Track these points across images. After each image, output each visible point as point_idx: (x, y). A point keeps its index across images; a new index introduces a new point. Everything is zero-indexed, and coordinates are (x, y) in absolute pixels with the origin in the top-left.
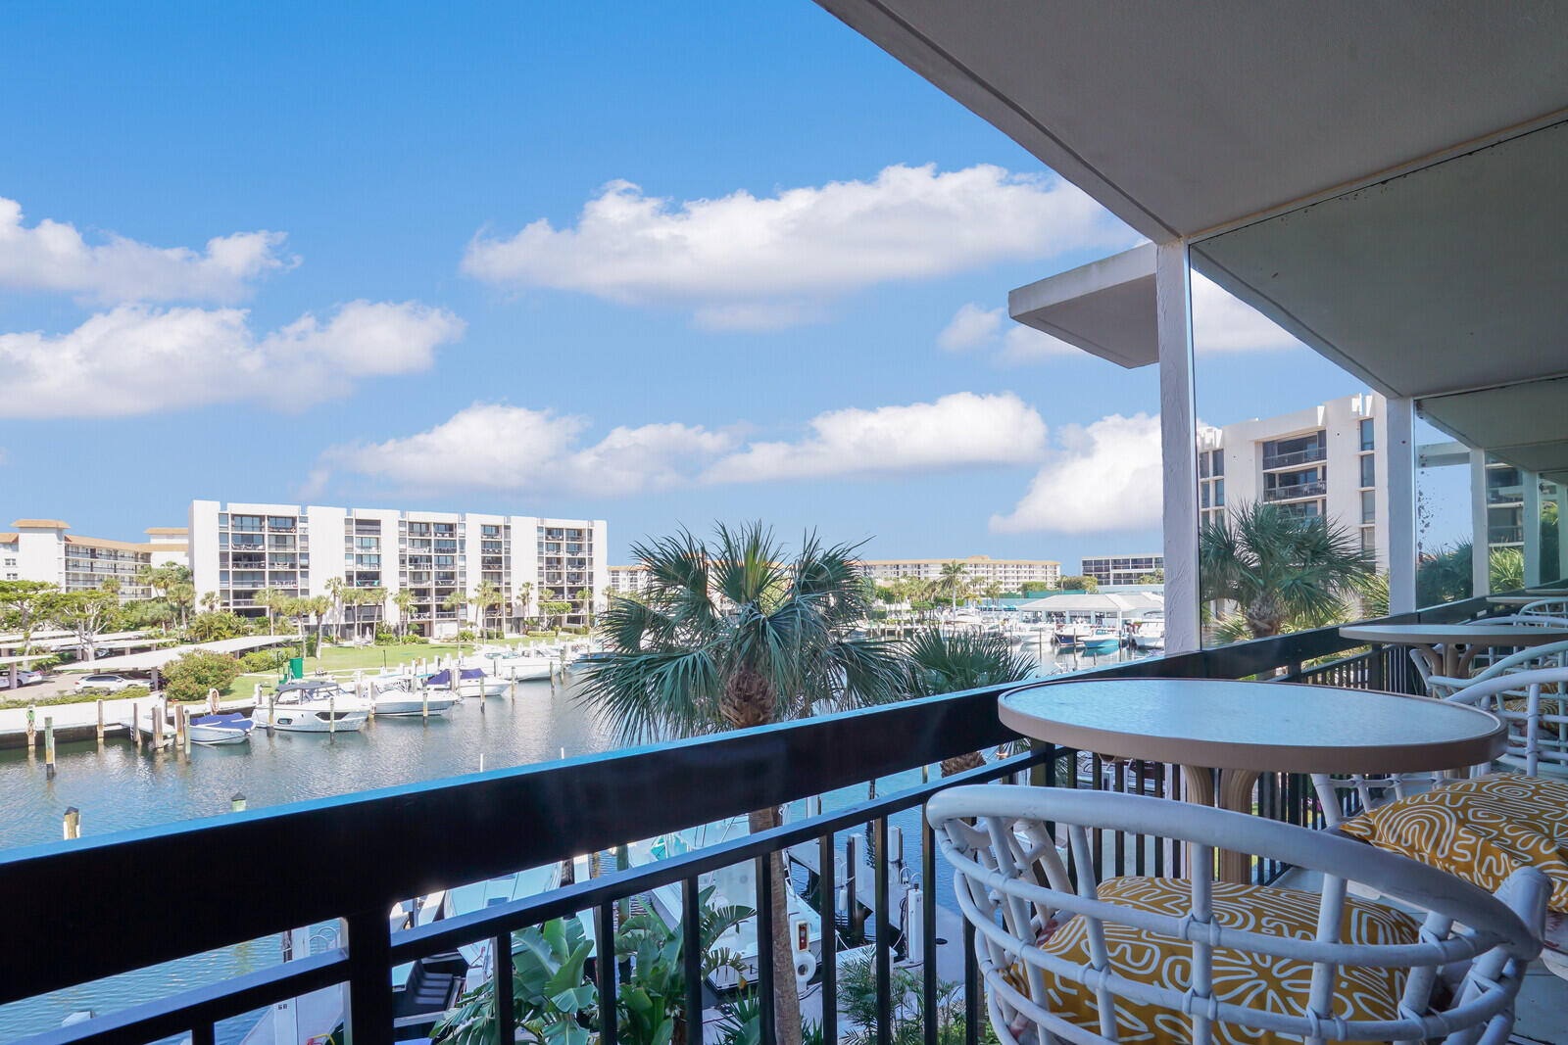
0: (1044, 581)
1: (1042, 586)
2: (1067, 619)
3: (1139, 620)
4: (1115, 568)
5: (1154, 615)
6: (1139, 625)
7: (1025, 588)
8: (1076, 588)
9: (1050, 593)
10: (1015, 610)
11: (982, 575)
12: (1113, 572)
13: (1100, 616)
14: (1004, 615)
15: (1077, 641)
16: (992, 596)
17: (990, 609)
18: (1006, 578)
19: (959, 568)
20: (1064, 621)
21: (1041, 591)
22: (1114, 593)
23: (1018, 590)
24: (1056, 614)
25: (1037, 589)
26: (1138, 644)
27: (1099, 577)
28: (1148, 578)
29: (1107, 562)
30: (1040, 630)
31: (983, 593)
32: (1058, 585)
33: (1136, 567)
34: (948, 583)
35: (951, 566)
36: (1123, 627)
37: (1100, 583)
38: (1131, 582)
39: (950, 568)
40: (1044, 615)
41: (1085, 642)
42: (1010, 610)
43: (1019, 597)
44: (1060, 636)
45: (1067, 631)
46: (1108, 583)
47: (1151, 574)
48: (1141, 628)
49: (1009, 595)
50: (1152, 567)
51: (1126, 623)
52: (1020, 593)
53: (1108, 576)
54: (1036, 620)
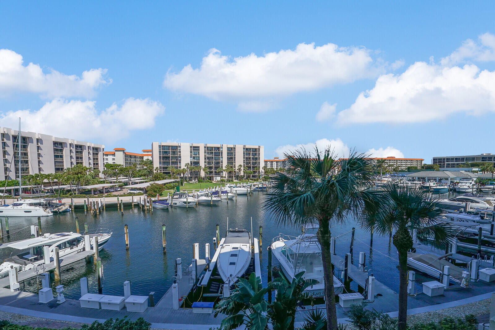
0: (417, 166)
1: (416, 168)
2: (427, 180)
3: (458, 181)
4: (447, 161)
5: (465, 179)
6: (458, 183)
7: (409, 168)
8: (430, 169)
9: (419, 171)
10: (405, 176)
11: (391, 163)
12: (446, 163)
13: (441, 180)
14: (400, 178)
15: (431, 188)
16: (396, 171)
17: (395, 176)
18: (406, 165)
19: (384, 161)
20: (425, 181)
21: (415, 170)
22: (447, 171)
23: (406, 169)
24: (421, 178)
25: (413, 169)
26: (457, 190)
27: (440, 165)
28: (462, 165)
29: (444, 159)
30: (416, 184)
31: (392, 170)
32: (423, 167)
33: (457, 161)
34: (380, 166)
35: (381, 160)
36: (450, 184)
37: (440, 167)
38: (454, 167)
39: (380, 161)
40: (417, 178)
41: (434, 189)
42: (402, 176)
43: (406, 171)
44: (423, 186)
45: (427, 185)
46: (444, 167)
47: (463, 164)
48: (459, 185)
49: (402, 171)
50: (464, 161)
51: (451, 182)
52: (407, 170)
53: (444, 165)
54: (414, 180)
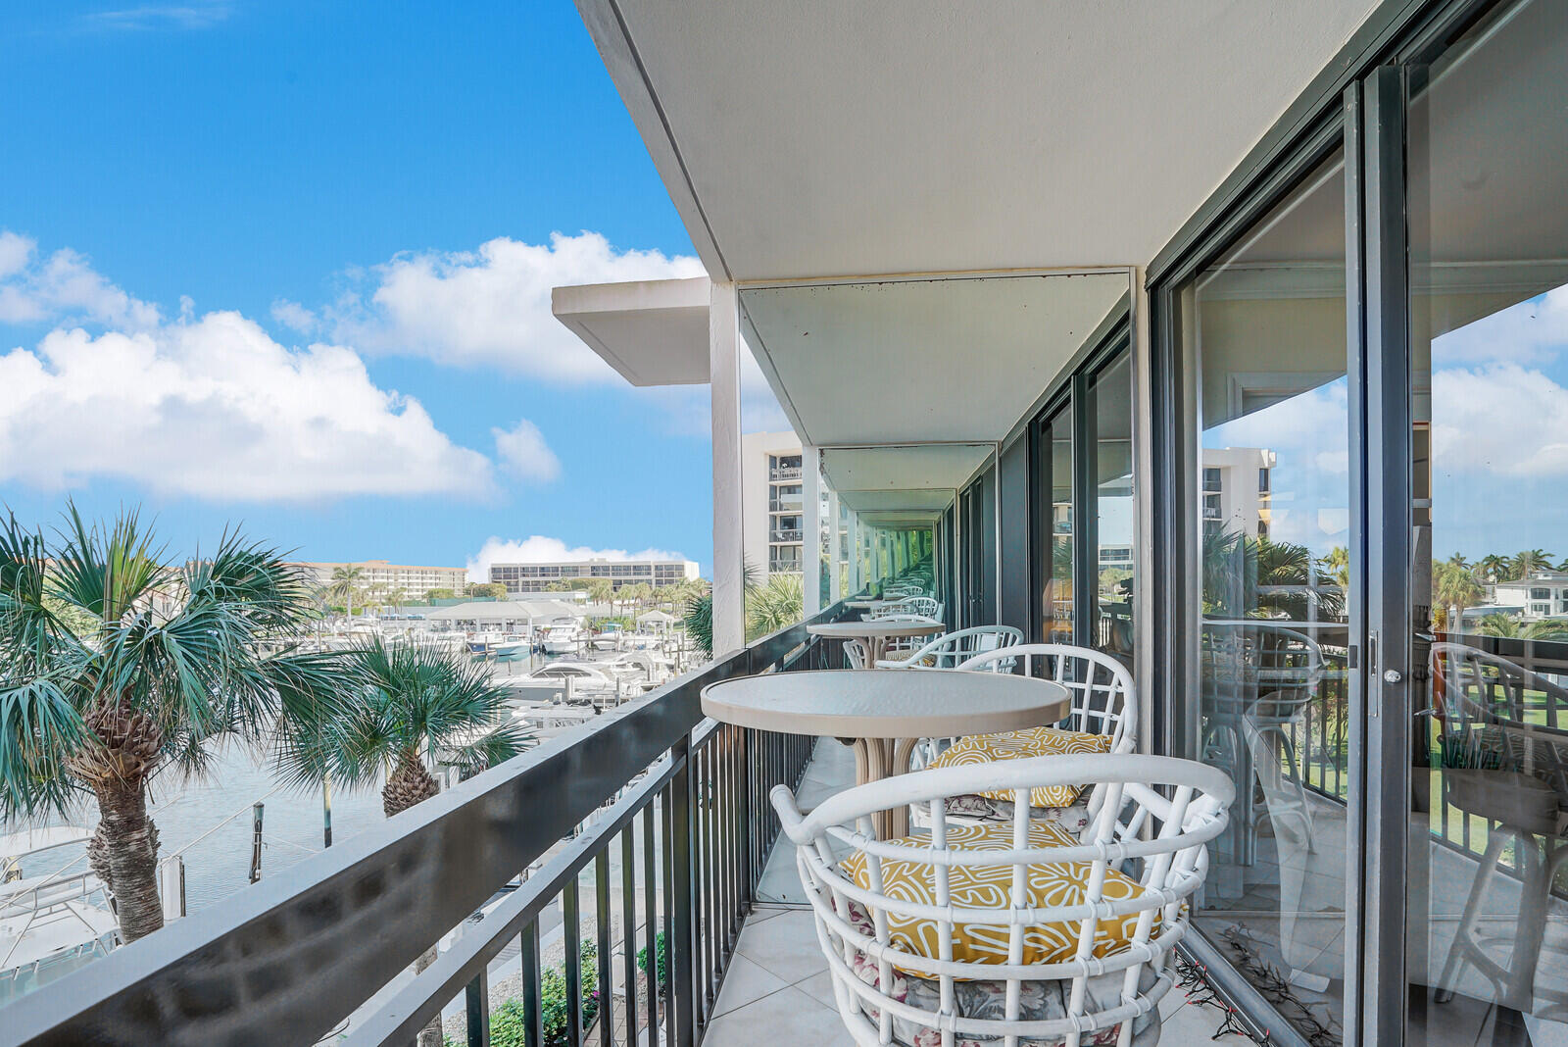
0: (452, 588)
1: (450, 593)
2: (478, 626)
3: (548, 626)
4: (524, 575)
5: (562, 621)
6: (549, 630)
7: (431, 594)
8: (486, 596)
9: (458, 602)
10: (421, 618)
11: (381, 580)
12: (521, 579)
13: (512, 624)
14: (409, 624)
15: (489, 648)
16: (394, 604)
17: (393, 619)
18: (423, 584)
19: (356, 573)
20: (474, 629)
21: (448, 598)
22: (524, 600)
23: (423, 597)
24: (465, 621)
25: (444, 596)
26: (548, 649)
27: (508, 584)
28: (555, 586)
29: (516, 570)
30: (450, 639)
31: (384, 601)
32: (467, 592)
33: (544, 575)
34: (342, 589)
35: (346, 570)
36: (533, 634)
37: (509, 590)
38: (539, 590)
39: (344, 573)
40: (453, 623)
41: (497, 649)
42: (415, 618)
43: (424, 605)
44: (471, 645)
45: (479, 639)
46: (517, 591)
47: (557, 582)
48: (550, 634)
49: (412, 603)
50: (558, 575)
51: (536, 629)
52: (425, 600)
53: (517, 584)
54: (444, 630)
